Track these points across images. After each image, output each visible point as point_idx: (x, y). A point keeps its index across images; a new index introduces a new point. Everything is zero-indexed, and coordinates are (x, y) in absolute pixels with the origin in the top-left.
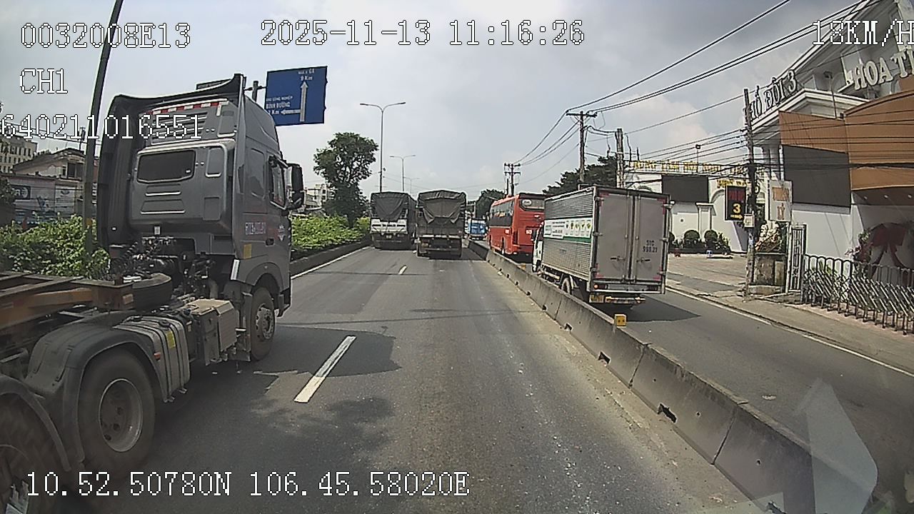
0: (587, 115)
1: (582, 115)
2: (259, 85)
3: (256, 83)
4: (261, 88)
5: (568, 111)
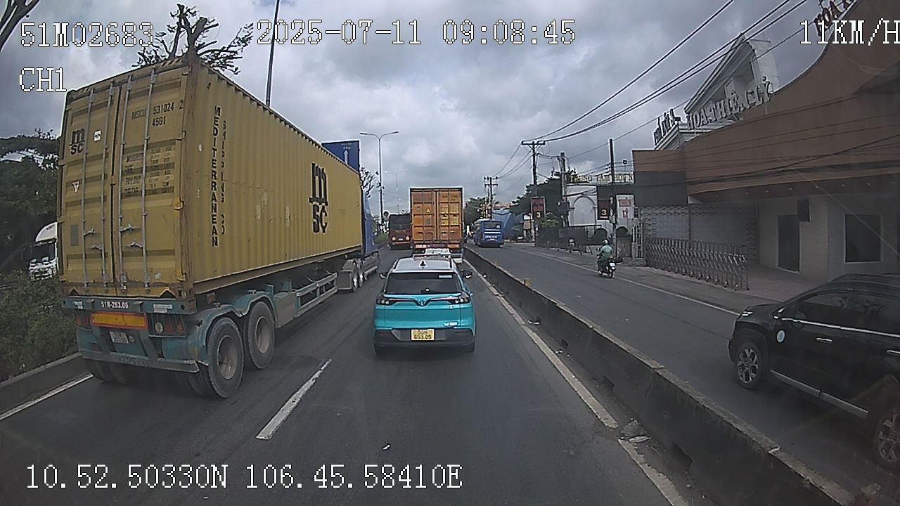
0: (537, 144)
1: (533, 144)
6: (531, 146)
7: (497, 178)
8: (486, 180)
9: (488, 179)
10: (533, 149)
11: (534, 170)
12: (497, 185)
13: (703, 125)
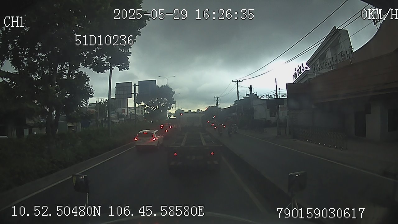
0: (239, 81)
1: (237, 81)
2: (136, 85)
3: (135, 84)
4: (137, 86)
5: (232, 81)
6: (237, 82)
7: (220, 97)
8: (215, 98)
9: (216, 97)
10: (237, 83)
11: (238, 93)
12: (220, 100)
13: (320, 70)
